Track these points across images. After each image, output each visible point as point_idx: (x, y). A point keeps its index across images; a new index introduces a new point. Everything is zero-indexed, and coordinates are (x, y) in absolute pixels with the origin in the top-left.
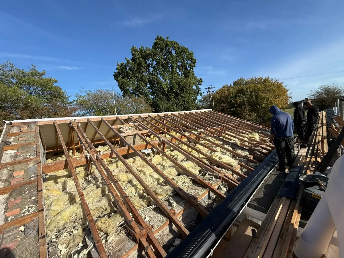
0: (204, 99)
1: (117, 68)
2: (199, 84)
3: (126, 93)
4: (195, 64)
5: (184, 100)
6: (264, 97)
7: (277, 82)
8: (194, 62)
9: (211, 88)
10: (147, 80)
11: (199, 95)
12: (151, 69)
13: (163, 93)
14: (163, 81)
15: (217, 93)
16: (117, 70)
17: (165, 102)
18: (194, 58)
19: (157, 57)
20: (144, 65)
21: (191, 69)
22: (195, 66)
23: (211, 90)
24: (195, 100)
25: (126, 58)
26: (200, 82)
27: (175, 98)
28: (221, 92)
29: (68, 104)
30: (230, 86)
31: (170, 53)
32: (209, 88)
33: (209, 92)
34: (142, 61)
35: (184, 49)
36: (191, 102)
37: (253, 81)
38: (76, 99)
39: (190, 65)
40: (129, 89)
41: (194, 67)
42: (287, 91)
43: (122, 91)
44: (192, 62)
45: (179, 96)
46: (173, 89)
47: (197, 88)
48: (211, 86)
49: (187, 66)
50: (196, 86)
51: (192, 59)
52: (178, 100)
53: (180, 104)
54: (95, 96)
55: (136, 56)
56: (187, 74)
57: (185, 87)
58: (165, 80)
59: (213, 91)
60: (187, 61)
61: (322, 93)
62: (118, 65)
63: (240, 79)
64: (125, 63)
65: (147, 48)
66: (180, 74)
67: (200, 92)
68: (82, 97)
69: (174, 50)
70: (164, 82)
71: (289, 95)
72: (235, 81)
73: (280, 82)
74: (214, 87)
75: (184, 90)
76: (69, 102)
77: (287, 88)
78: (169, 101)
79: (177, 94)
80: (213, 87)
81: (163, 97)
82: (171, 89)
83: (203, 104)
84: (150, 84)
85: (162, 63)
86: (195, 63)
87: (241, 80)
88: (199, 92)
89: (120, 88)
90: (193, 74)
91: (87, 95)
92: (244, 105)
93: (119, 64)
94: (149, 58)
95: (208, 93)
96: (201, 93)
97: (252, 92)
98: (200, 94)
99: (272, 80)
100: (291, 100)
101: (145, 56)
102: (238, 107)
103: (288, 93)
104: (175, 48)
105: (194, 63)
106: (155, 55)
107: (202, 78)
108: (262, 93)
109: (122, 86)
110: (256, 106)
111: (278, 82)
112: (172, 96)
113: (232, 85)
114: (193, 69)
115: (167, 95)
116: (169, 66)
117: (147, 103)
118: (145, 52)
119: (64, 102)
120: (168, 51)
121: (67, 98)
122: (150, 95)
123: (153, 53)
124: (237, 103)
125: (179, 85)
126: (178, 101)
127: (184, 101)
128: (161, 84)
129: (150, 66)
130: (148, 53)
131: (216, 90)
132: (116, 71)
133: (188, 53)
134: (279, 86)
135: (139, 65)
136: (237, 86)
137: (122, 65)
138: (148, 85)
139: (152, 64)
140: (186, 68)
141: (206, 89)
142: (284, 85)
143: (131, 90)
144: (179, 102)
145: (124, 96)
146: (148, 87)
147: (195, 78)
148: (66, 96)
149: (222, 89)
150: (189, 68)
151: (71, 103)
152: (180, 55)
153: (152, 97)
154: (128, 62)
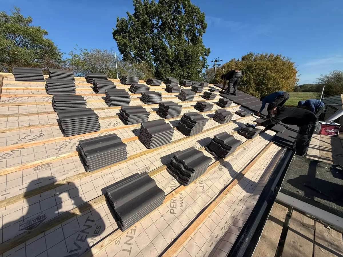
0: (207, 73)
1: (117, 25)
2: (206, 55)
3: (126, 57)
4: (206, 29)
5: (188, 71)
6: (272, 77)
7: (288, 61)
8: (204, 27)
9: (218, 61)
10: (151, 44)
11: (204, 68)
12: (155, 31)
13: (167, 61)
14: (169, 46)
15: (223, 67)
16: (117, 27)
17: (168, 71)
18: (205, 22)
19: (163, 15)
20: (149, 23)
21: (199, 35)
22: (204, 33)
23: (217, 63)
24: (199, 72)
25: (127, 13)
26: (208, 52)
27: (179, 68)
28: (227, 67)
29: (62, 62)
30: (238, 61)
31: (179, 13)
32: (216, 61)
33: (215, 65)
34: (147, 18)
35: (195, 10)
36: (195, 75)
37: (262, 58)
38: (70, 58)
39: (199, 31)
40: (131, 52)
41: (203, 34)
42: (297, 72)
43: (121, 54)
44: (202, 26)
45: (184, 66)
46: (178, 58)
47: (204, 59)
48: (218, 58)
49: (196, 31)
50: (203, 57)
51: (202, 22)
52: (183, 70)
53: (184, 75)
54: (92, 56)
55: (139, 12)
56: (195, 40)
57: (191, 57)
58: (171, 47)
59: (219, 65)
60: (197, 25)
61: (332, 78)
62: (118, 21)
63: (249, 54)
64: (127, 18)
65: (152, 2)
66: (186, 41)
67: (206, 64)
68: (77, 56)
69: (184, 9)
70: (169, 48)
71: (297, 78)
72: (244, 55)
73: (291, 61)
74: (221, 60)
75: (190, 60)
76: (63, 60)
77: (297, 69)
78: (173, 71)
79: (182, 65)
80: (219, 60)
81: (167, 66)
82: (176, 58)
83: (205, 78)
84: (153, 49)
85: (169, 24)
86: (206, 28)
87: (251, 55)
88: (205, 64)
89: (120, 50)
90: (201, 42)
91: (83, 54)
92: (250, 83)
93: (120, 20)
94: (153, 16)
95: (213, 66)
96: (207, 66)
97: (260, 70)
98: (205, 67)
99: (284, 58)
100: (298, 83)
101: (152, 14)
102: (243, 85)
103: (297, 75)
104: (186, 5)
105: (204, 29)
106: (161, 13)
107: (210, 48)
108: (271, 72)
109: (123, 49)
110: (262, 86)
111: (289, 62)
112: (177, 66)
113: (240, 60)
114: (201, 36)
115: (171, 65)
116: (176, 28)
117: (149, 70)
118: (150, 7)
119: (58, 60)
120: (177, 8)
121: (60, 56)
122: (153, 63)
123: (160, 10)
124: (243, 81)
125: (185, 53)
126: (183, 72)
127: (188, 73)
128: (166, 50)
129: (155, 26)
130: (154, 8)
131: (222, 64)
132: (116, 29)
133: (199, 14)
134: (290, 66)
135: (144, 23)
136: (245, 62)
137: (122, 21)
138: (151, 51)
139: (157, 24)
140: (194, 34)
141: (212, 61)
142: (294, 66)
143: (133, 53)
144: (184, 74)
145: (124, 59)
146: (151, 52)
147: (203, 48)
148: (59, 52)
149: (230, 64)
150: (198, 35)
151: (65, 61)
152: (190, 16)
153: (155, 64)
154: (130, 18)
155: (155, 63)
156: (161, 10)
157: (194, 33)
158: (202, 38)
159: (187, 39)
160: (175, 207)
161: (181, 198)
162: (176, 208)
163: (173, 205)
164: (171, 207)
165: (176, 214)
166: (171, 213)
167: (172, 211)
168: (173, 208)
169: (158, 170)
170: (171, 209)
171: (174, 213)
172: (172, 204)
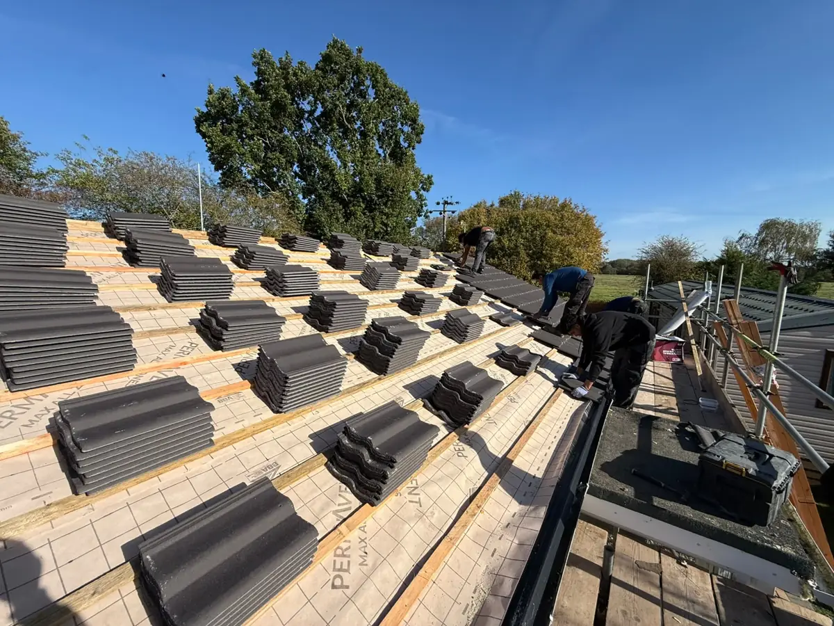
0: (428, 227)
1: (209, 101)
2: (424, 189)
3: (229, 179)
4: (422, 136)
5: (386, 221)
6: (558, 243)
7: (585, 213)
8: (418, 131)
9: (451, 204)
10: (295, 153)
11: (421, 216)
12: (307, 127)
13: (335, 196)
14: (339, 163)
15: (462, 217)
16: (207, 106)
17: (337, 219)
18: (421, 121)
19: (327, 95)
20: (291, 109)
21: (409, 146)
22: (419, 142)
23: (448, 207)
24: (411, 224)
25: (237, 79)
26: (428, 183)
27: (364, 214)
28: (471, 217)
29: (31, 176)
30: (492, 206)
31: (363, 95)
32: (446, 203)
33: (444, 211)
34: (285, 96)
35: (399, 93)
36: (402, 231)
37: (539, 204)
38: (60, 166)
39: (408, 139)
40: (243, 168)
41: (417, 145)
42: (602, 235)
43: (216, 169)
44: (413, 129)
45: (375, 209)
46: (361, 190)
47: (420, 197)
48: (450, 197)
49: (402, 138)
50: (417, 193)
51: (414, 121)
52: (373, 219)
53: (376, 230)
54: (130, 168)
55: (268, 81)
56: (398, 155)
57: (392, 190)
58: (345, 166)
59: (453, 212)
60: (402, 126)
61: (661, 250)
62: (211, 92)
63: (513, 193)
64: (235, 90)
65: (301, 63)
66: (380, 155)
67: (425, 208)
68: (84, 164)
69: (373, 88)
70: (340, 167)
71: (604, 246)
72: (502, 196)
73: (591, 214)
74: (457, 203)
75: (388, 197)
76: (35, 172)
77: (602, 230)
78: (349, 219)
79: (370, 207)
80: (454, 201)
81: (333, 206)
82: (357, 190)
83: (425, 240)
84: (301, 166)
85: (341, 115)
86: (422, 133)
87: (517, 196)
88: (422, 207)
89: (212, 160)
90: (414, 161)
91: (102, 162)
92: (518, 254)
93: (216, 90)
94: (303, 94)
95: (441, 214)
96: (427, 212)
97: (536, 227)
98: (423, 214)
99: (576, 207)
100: (606, 256)
101: (299, 89)
102: (503, 256)
103: (603, 240)
104: (377, 82)
105: (417, 135)
106: (321, 89)
107: (432, 176)
108: (555, 233)
109: (220, 158)
110: (541, 261)
111: (587, 215)
112: (359, 208)
113: (497, 204)
114: (413, 149)
115: (345, 204)
116: (356, 127)
117: (290, 213)
118: (295, 74)
119: (17, 170)
120: (358, 84)
121: (26, 159)
122: (300, 196)
123: (318, 83)
124: (502, 248)
125: (378, 181)
126: (373, 222)
127: (386, 225)
128: (334, 170)
129: (306, 115)
130: (303, 78)
131: (461, 209)
132: (205, 110)
133: (407, 104)
134: (588, 222)
135: (278, 108)
136: (506, 209)
137: (223, 96)
138: (296, 168)
139: (311, 113)
140: (397, 143)
141: (438, 204)
142: (597, 222)
143: (247, 171)
144: (375, 227)
145: (224, 184)
146: (295, 172)
147: (417, 173)
148: (24, 150)
149: (474, 210)
150: (406, 145)
151: (41, 176)
152: (388, 104)
153: (306, 201)
154: (244, 91)
155: (304, 198)
156: (320, 85)
157: (396, 141)
158: (414, 152)
159: (381, 151)
160: (345, 567)
161: (363, 540)
162: (347, 571)
163: (342, 563)
164: (334, 569)
165: (347, 587)
166: (334, 587)
167: (338, 582)
168: (341, 573)
169: (303, 468)
170: (335, 578)
171: (342, 586)
172: (339, 560)
